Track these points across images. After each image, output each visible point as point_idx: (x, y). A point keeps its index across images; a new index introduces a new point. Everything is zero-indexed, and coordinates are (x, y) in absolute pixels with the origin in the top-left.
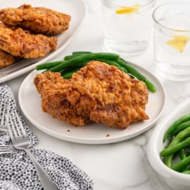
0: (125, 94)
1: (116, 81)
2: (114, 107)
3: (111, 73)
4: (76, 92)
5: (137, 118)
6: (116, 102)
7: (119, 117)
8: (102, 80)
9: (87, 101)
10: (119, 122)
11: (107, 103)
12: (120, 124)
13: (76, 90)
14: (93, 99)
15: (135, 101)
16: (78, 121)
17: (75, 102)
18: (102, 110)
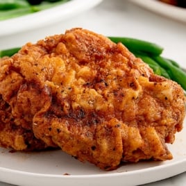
0: (122, 95)
1: (114, 71)
2: (91, 117)
3: (110, 56)
4: (15, 75)
5: (139, 151)
6: (98, 108)
7: (95, 137)
8: (83, 63)
9: (31, 95)
10: (94, 148)
11: (75, 105)
12: (95, 153)
13: (18, 70)
14: (47, 91)
15: (145, 115)
16: (13, 139)
17: (8, 93)
18: (59, 116)
